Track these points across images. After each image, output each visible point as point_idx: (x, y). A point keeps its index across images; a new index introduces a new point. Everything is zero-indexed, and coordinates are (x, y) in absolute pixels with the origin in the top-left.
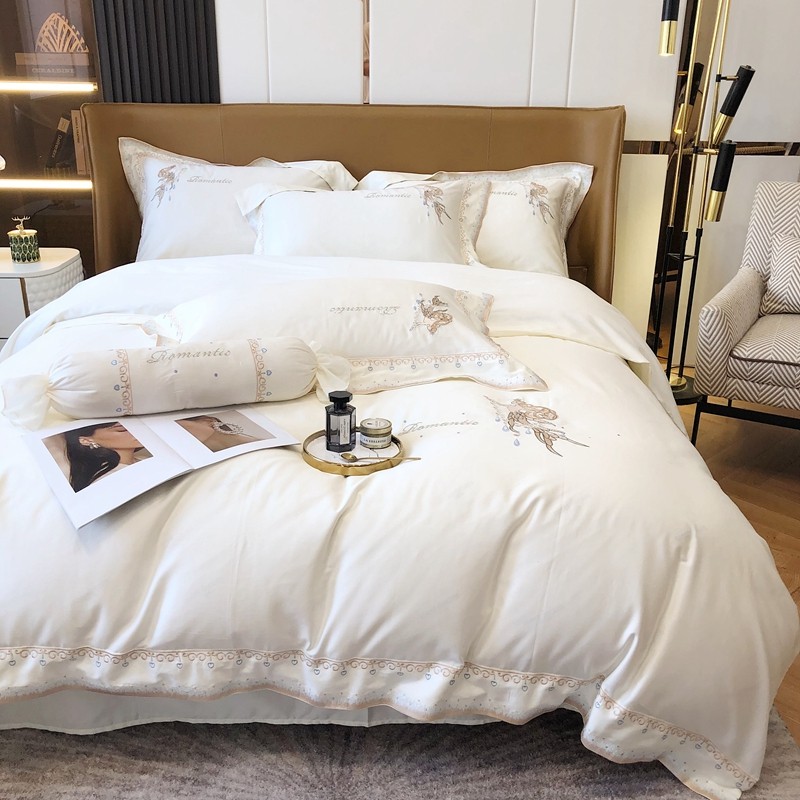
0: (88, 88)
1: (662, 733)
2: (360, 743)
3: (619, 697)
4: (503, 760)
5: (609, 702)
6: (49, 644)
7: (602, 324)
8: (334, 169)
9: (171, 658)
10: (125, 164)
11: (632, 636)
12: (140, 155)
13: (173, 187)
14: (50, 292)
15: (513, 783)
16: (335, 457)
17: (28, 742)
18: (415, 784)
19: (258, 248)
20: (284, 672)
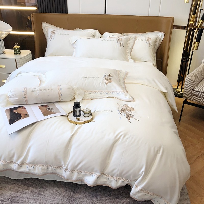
0: (35, 8)
1: (150, 195)
2: (79, 187)
3: (139, 186)
4: (113, 195)
5: (137, 187)
6: (3, 160)
8: (95, 32)
9: (32, 166)
10: (43, 29)
11: (143, 172)
12: (47, 27)
13: (54, 36)
14: (23, 63)
15: (114, 202)
17: (2, 179)
20: (58, 171)
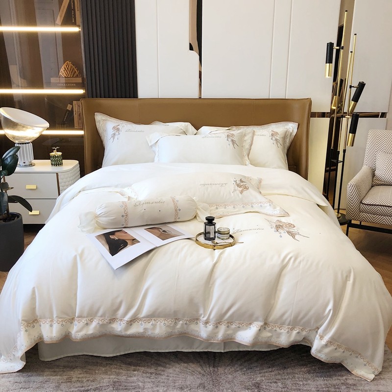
0: (81, 92)
1: (343, 350)
2: (220, 359)
3: (325, 335)
4: (278, 365)
5: (322, 337)
6: (101, 316)
7: (308, 190)
8: (187, 126)
9: (149, 321)
10: (97, 124)
11: (330, 310)
12: (104, 120)
13: (119, 134)
15: (283, 373)
16: (210, 243)
17: (86, 360)
18: (244, 374)
19: (156, 159)
20: (193, 327)
